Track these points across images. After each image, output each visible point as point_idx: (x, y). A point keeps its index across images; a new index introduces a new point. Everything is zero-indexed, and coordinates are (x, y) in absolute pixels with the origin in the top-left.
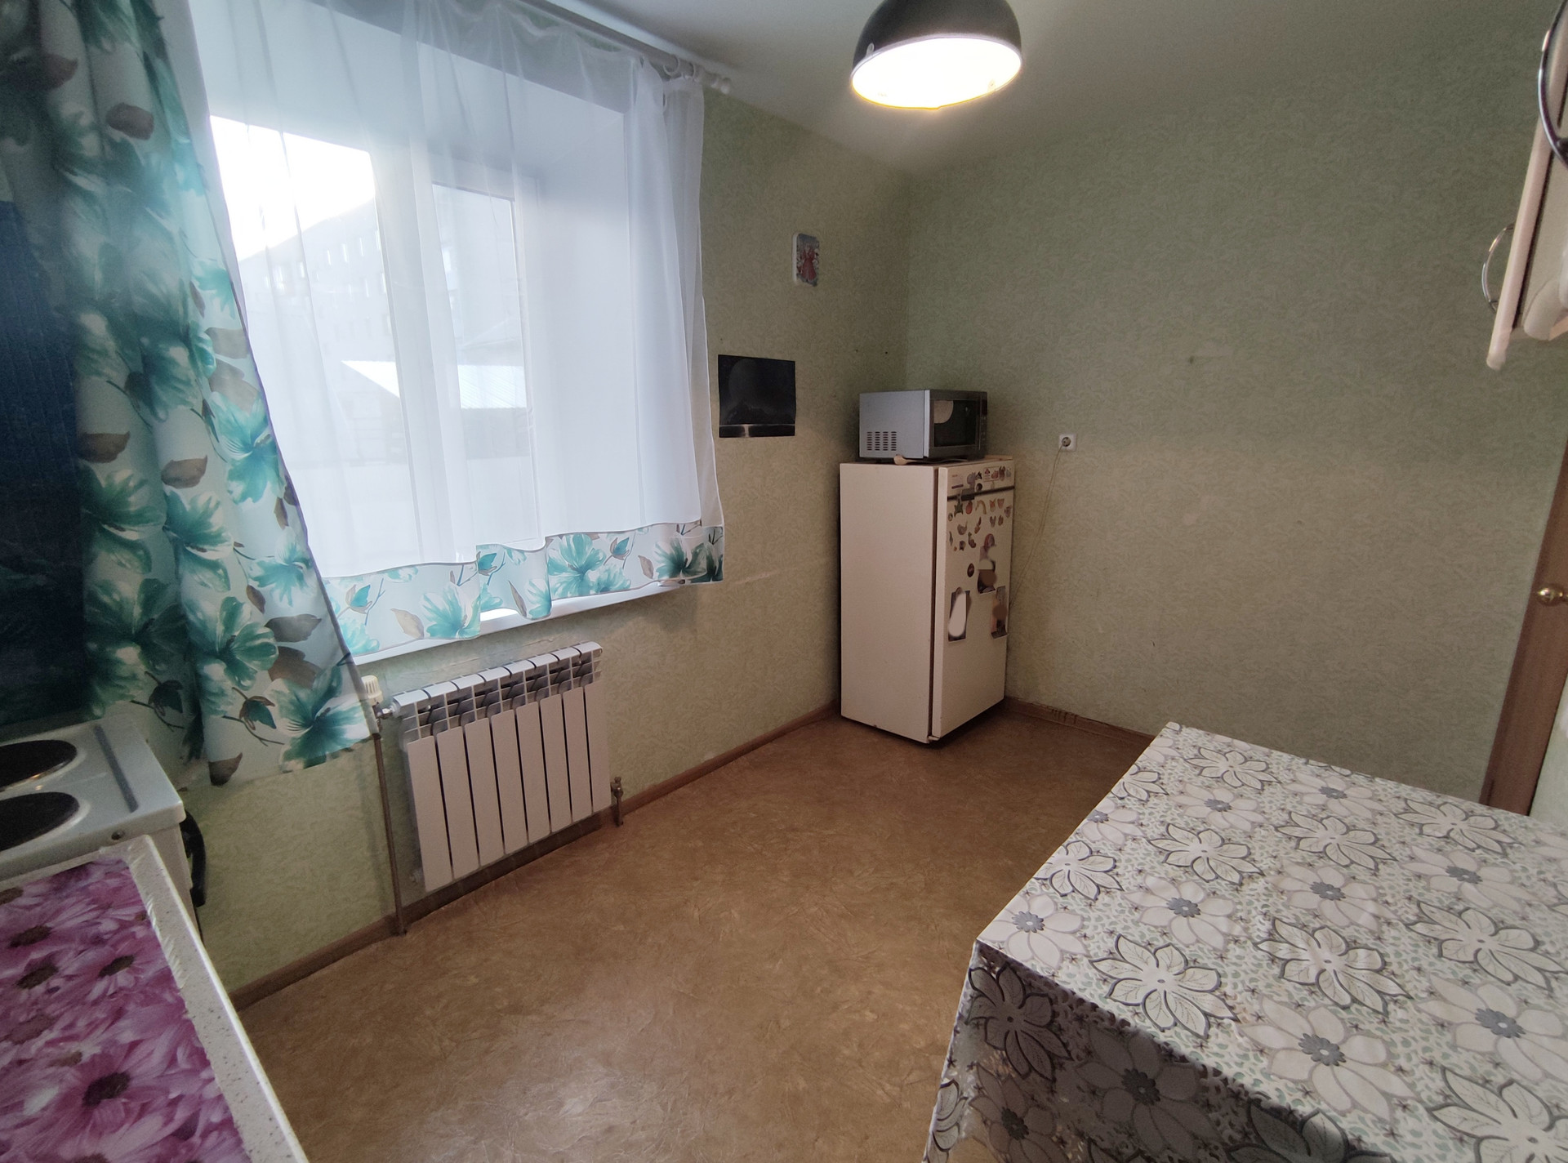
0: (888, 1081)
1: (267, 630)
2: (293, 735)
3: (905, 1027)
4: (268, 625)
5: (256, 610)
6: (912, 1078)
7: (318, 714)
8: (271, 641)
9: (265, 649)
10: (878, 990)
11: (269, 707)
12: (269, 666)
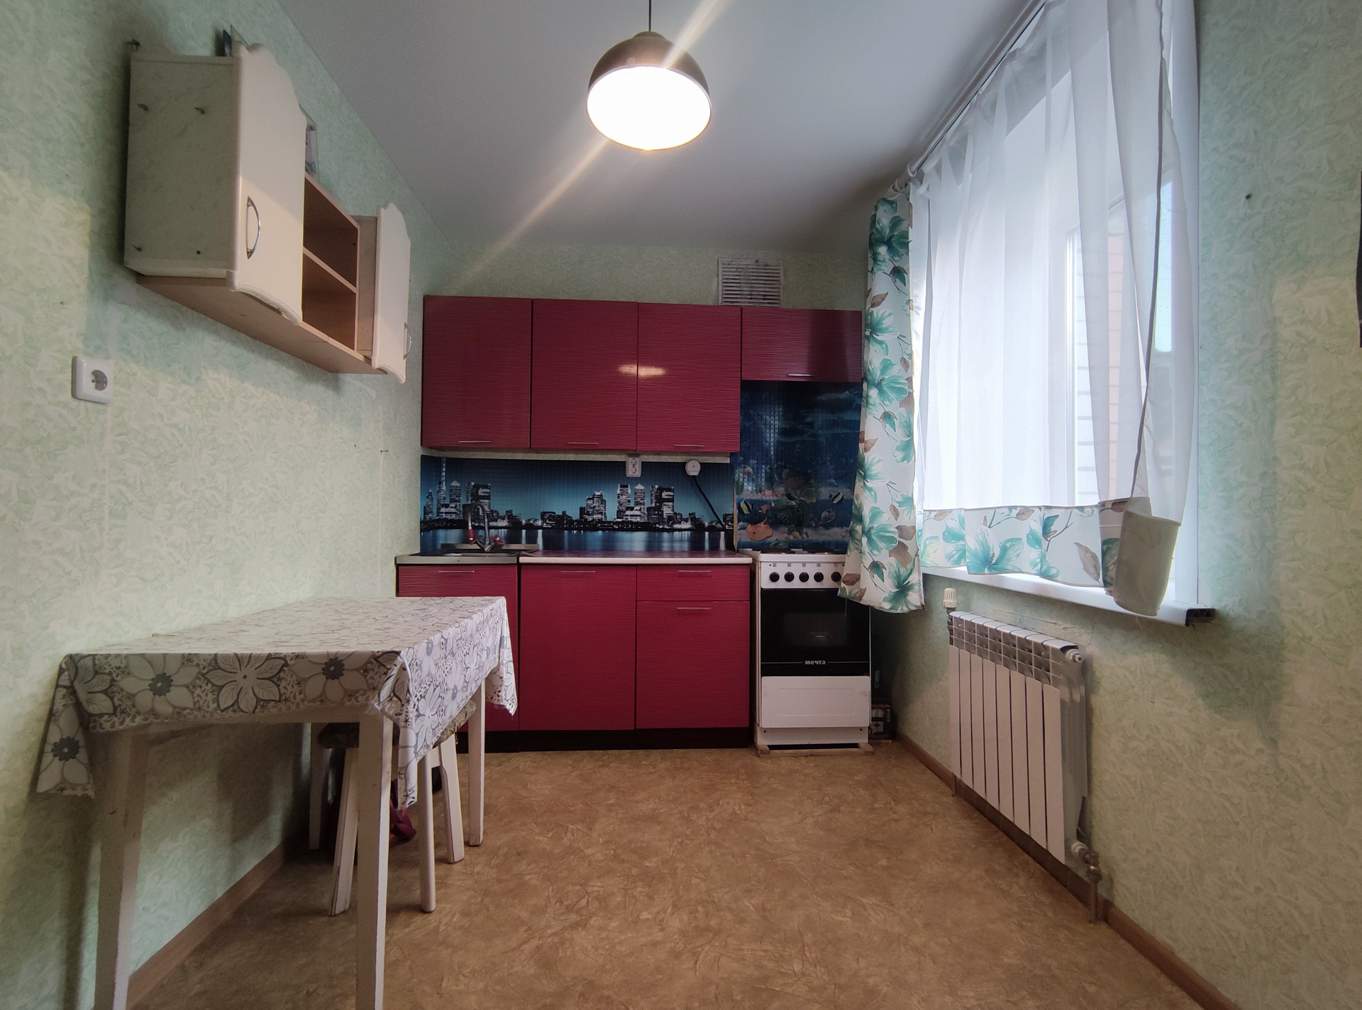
0: (598, 891)
1: (896, 530)
2: (890, 590)
3: (614, 924)
4: (897, 528)
5: (893, 518)
6: (584, 902)
7: (905, 583)
8: (896, 536)
9: (891, 539)
10: (659, 936)
11: (883, 570)
12: (891, 549)
